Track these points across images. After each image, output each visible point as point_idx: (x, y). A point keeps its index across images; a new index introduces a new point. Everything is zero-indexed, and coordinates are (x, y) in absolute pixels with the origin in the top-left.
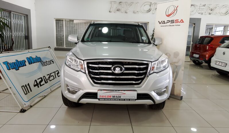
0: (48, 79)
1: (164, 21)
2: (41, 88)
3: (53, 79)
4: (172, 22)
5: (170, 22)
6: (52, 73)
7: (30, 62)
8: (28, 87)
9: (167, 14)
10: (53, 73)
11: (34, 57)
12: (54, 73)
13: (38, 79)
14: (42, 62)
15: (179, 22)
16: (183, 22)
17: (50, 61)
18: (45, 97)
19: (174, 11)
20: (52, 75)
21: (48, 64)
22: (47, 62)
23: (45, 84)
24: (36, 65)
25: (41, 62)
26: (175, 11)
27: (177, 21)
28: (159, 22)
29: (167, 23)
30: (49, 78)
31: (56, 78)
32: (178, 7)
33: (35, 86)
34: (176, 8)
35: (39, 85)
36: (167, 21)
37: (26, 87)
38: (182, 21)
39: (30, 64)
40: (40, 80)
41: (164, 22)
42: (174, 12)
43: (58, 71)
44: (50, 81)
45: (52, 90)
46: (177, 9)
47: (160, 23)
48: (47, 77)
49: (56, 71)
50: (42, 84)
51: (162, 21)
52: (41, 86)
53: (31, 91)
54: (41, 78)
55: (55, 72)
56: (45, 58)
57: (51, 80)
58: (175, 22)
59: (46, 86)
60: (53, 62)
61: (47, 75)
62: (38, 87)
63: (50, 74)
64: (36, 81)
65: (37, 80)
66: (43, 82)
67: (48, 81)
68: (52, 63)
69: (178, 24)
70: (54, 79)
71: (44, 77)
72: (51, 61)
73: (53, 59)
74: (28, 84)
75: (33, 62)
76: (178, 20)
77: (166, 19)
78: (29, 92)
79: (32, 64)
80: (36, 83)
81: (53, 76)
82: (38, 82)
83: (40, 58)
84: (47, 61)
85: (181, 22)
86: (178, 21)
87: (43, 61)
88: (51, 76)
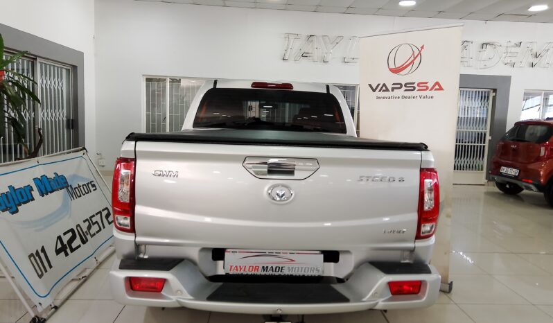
0: (86, 232)
1: (384, 85)
2: (74, 257)
3: (97, 232)
4: (410, 87)
5: (404, 88)
6: (93, 216)
7: (44, 191)
8: (42, 255)
9: (392, 66)
10: (97, 214)
11: (51, 176)
12: (99, 215)
13: (65, 234)
14: (69, 188)
15: (431, 90)
16: (441, 89)
17: (88, 184)
18: (86, 279)
19: (412, 58)
20: (94, 220)
21: (84, 192)
22: (80, 186)
23: (81, 244)
24: (58, 197)
25: (67, 187)
26: (415, 58)
27: (423, 86)
28: (370, 85)
29: (392, 90)
30: (89, 228)
31: (104, 227)
32: (422, 47)
33: (58, 252)
34: (416, 52)
35: (68, 250)
36: (394, 84)
37: (37, 258)
38: (438, 87)
39: (43, 196)
40: (70, 234)
41: (384, 88)
42: (413, 62)
43: (107, 209)
44: (92, 236)
45: (100, 260)
46: (420, 53)
47: (374, 90)
48: (85, 226)
49: (103, 210)
50: (74, 245)
51: (379, 85)
52: (72, 250)
53: (51, 267)
54: (72, 230)
55: (100, 212)
56: (75, 177)
57: (94, 234)
58: (417, 88)
59: (85, 250)
60: (93, 186)
61: (84, 221)
62: (67, 254)
63: (91, 218)
64: (59, 238)
65: (63, 237)
66: (77, 242)
67: (89, 237)
68: (92, 189)
69: (428, 93)
70: (100, 229)
71: (79, 228)
72: (90, 185)
73: (94, 180)
74: (43, 250)
75: (49, 189)
76: (426, 83)
77: (391, 79)
78: (46, 271)
79: (47, 194)
80: (59, 246)
81: (97, 222)
82: (65, 242)
83: (63, 177)
84: (81, 184)
85: (436, 89)
86: (427, 88)
87: (71, 186)
88: (94, 224)
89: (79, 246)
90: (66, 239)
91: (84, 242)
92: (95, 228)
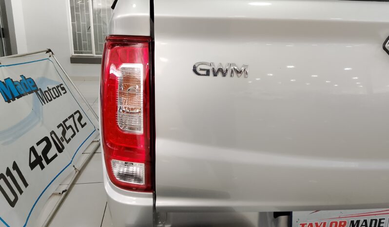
0: (61, 138)
2: (51, 169)
3: (72, 136)
6: (66, 120)
7: (10, 97)
8: (15, 173)
10: (69, 118)
11: (17, 78)
12: (72, 118)
13: (38, 144)
14: (39, 92)
17: (58, 87)
18: (67, 192)
20: (68, 124)
21: (54, 96)
22: (49, 90)
23: (58, 153)
24: (27, 102)
25: (36, 91)
30: (64, 133)
31: (78, 131)
33: (32, 166)
35: (44, 162)
37: (9, 178)
39: (9, 102)
40: (44, 144)
43: (78, 112)
44: (68, 142)
45: (79, 167)
48: (59, 132)
49: (75, 113)
50: (50, 155)
52: (48, 161)
53: (26, 185)
54: (46, 139)
55: (72, 116)
56: (43, 79)
57: (70, 139)
59: (63, 159)
60: (63, 89)
61: (58, 127)
62: (42, 167)
63: (64, 122)
64: (32, 149)
65: (36, 147)
66: (53, 151)
67: (64, 143)
68: (62, 92)
70: (75, 134)
71: (53, 135)
72: (59, 88)
73: (63, 83)
74: (15, 166)
75: (16, 94)
78: (21, 192)
79: (14, 100)
80: (33, 158)
81: (70, 126)
82: (40, 153)
83: (31, 80)
84: (50, 87)
87: (40, 89)
88: (68, 128)
89: (56, 156)
90: (39, 150)
91: (60, 150)
92: (69, 133)
